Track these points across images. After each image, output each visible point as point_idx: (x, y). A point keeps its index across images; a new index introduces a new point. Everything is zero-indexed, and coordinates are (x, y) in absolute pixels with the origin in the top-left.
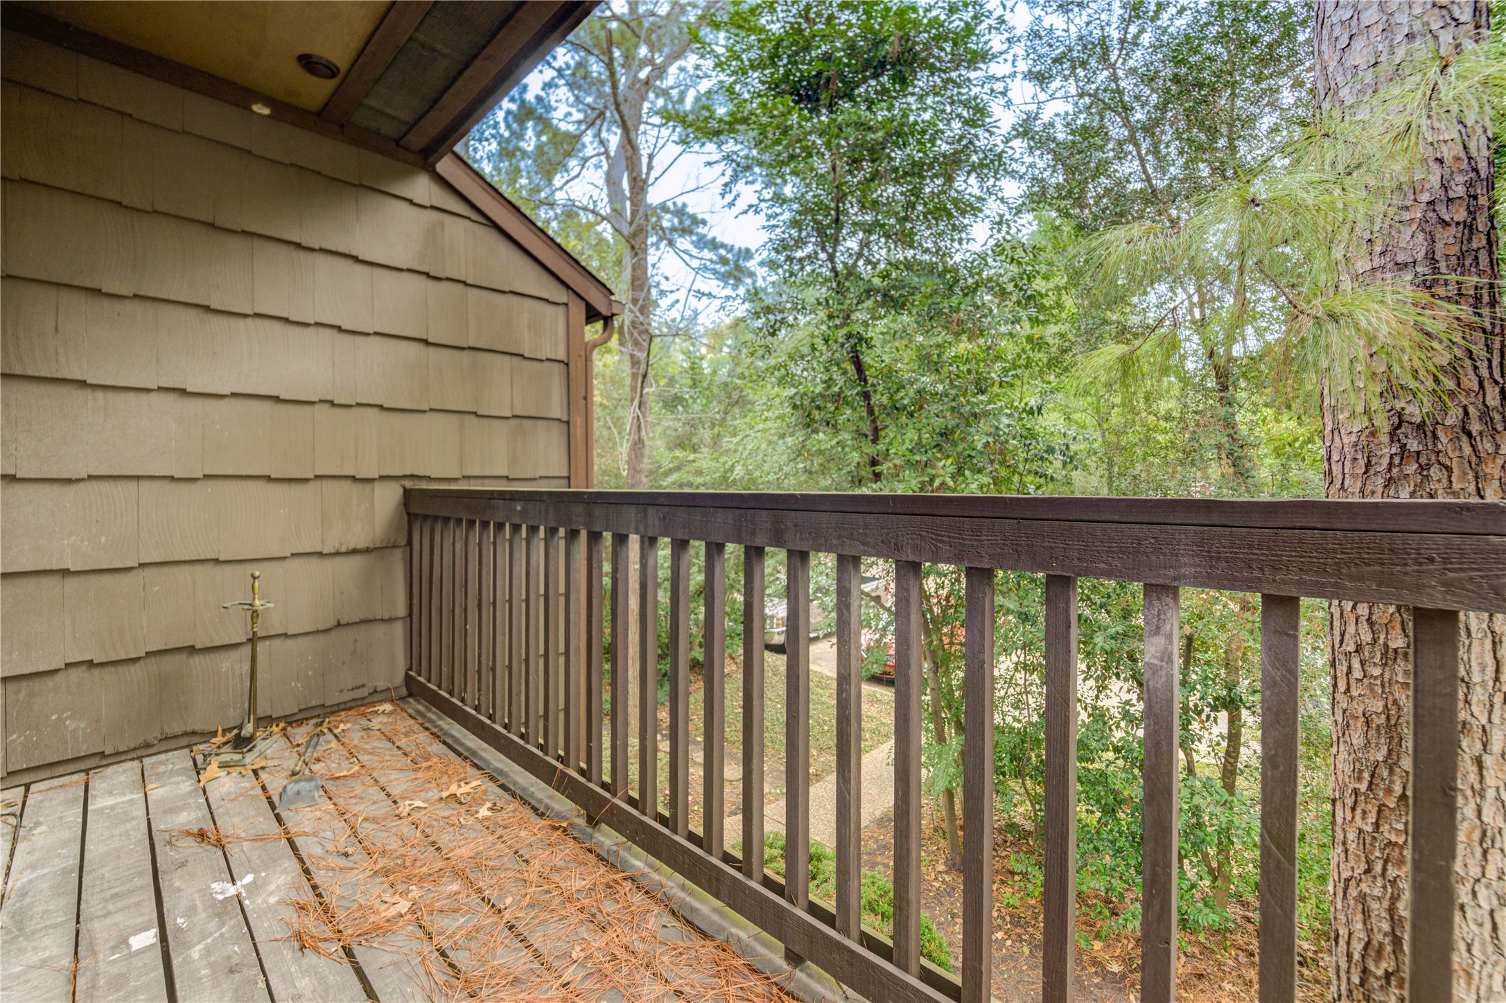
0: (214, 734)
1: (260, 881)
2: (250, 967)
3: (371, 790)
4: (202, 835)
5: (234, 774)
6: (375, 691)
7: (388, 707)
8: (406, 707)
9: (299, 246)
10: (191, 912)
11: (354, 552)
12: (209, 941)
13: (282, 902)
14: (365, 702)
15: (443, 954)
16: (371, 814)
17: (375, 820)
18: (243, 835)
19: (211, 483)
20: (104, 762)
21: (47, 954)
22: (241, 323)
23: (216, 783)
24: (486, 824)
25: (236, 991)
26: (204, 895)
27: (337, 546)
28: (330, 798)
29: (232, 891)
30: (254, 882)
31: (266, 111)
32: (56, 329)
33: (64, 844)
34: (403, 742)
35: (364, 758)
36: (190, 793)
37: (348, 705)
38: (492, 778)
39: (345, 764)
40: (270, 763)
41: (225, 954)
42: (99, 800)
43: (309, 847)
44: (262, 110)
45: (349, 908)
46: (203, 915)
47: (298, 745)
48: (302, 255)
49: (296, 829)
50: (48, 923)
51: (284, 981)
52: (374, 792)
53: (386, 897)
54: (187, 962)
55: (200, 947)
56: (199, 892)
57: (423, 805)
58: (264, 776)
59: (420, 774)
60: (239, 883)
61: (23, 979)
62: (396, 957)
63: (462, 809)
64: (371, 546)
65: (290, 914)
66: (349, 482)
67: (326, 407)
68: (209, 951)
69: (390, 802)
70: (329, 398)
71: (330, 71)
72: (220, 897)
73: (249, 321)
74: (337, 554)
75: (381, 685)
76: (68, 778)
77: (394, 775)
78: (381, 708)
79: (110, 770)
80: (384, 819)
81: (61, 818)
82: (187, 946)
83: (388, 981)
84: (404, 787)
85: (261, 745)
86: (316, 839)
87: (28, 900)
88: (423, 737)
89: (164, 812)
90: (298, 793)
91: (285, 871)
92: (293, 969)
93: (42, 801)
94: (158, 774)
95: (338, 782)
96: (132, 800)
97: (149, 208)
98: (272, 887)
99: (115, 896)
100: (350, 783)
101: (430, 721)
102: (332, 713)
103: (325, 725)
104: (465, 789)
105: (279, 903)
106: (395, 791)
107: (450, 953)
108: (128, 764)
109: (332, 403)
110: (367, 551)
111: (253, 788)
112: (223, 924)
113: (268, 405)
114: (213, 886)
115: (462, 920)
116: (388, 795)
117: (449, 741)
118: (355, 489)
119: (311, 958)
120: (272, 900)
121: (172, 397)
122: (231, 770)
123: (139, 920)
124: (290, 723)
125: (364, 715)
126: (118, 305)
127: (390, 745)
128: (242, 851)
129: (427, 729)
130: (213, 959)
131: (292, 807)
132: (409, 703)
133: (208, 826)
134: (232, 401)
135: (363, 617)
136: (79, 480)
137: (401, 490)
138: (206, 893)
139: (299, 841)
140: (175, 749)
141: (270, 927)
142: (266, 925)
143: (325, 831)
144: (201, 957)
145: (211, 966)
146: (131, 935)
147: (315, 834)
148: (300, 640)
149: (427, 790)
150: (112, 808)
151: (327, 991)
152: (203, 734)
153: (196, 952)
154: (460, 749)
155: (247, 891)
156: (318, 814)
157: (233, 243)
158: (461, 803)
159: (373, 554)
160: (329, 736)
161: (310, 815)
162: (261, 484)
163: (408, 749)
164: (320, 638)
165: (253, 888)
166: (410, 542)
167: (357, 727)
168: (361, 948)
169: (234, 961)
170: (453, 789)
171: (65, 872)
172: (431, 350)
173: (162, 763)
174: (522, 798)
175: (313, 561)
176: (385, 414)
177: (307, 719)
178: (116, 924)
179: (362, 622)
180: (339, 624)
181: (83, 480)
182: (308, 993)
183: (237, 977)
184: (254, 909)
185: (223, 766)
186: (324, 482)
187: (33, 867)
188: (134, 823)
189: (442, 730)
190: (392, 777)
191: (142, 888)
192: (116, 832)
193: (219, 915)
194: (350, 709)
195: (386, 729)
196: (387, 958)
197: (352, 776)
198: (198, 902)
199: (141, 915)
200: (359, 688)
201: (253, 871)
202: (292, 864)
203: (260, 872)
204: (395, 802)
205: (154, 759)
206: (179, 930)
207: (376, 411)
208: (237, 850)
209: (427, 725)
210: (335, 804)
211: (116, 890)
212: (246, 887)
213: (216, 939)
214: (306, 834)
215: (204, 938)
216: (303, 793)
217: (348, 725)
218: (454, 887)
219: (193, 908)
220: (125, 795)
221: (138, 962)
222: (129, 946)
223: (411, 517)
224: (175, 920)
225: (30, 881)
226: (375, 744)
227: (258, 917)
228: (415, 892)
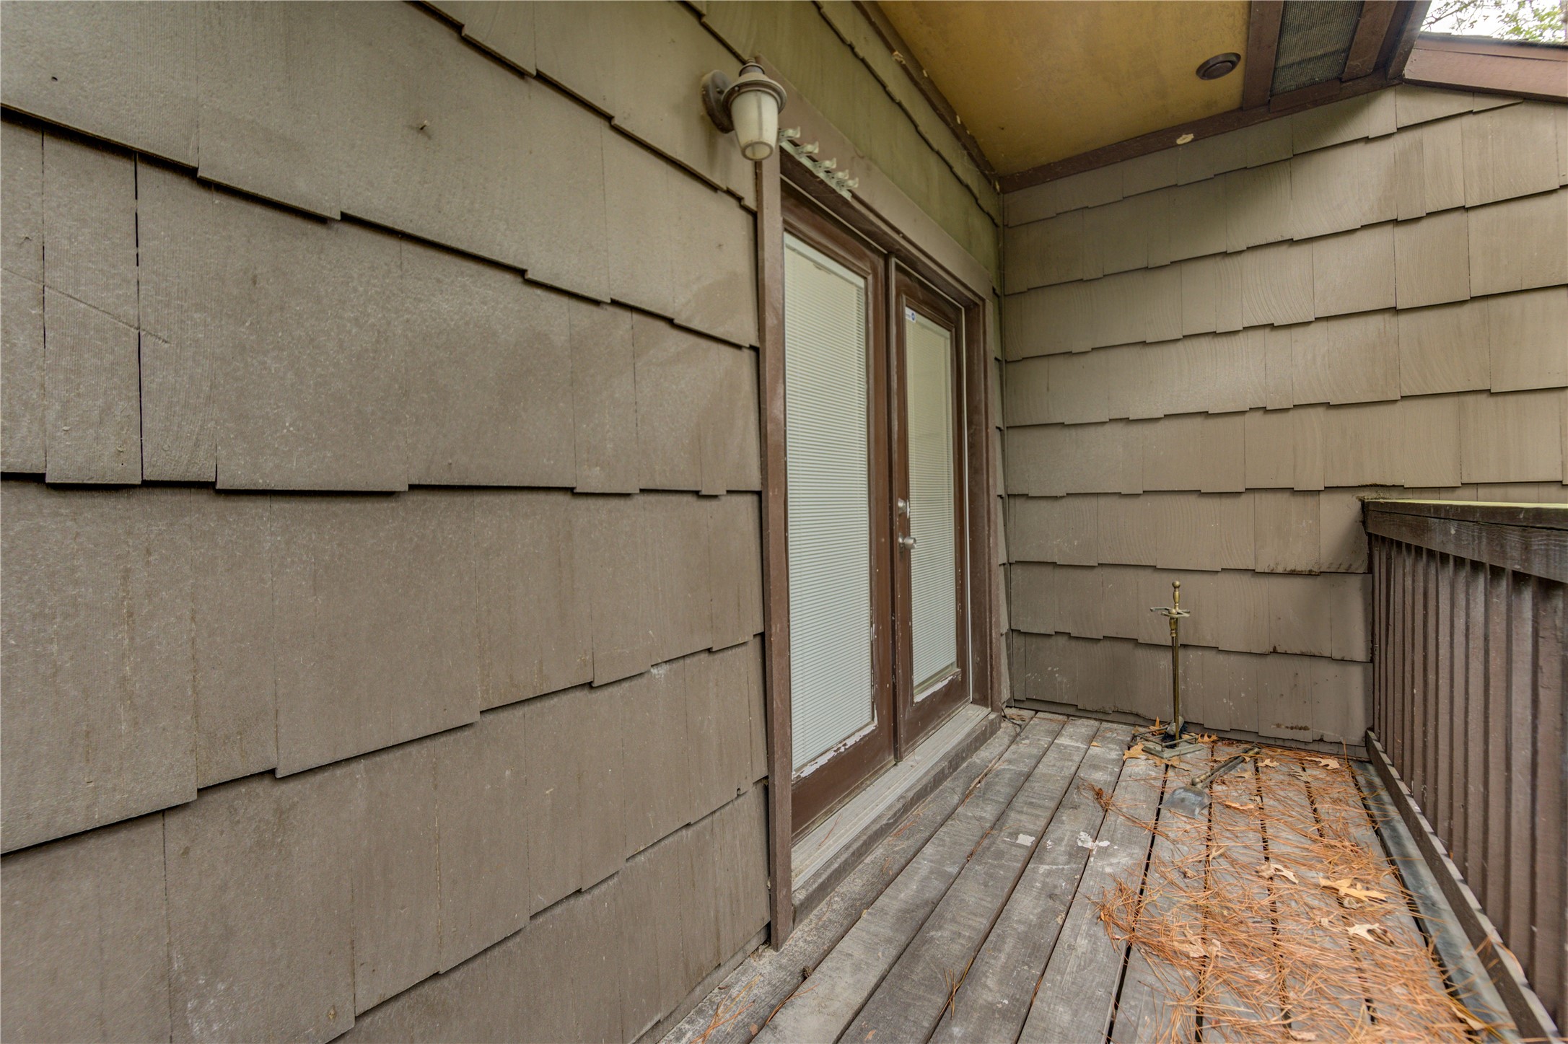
0: (1153, 723)
1: (1110, 851)
2: (1062, 902)
3: (1251, 834)
4: (1099, 794)
5: (1151, 762)
6: (1321, 740)
7: (1333, 764)
8: (1358, 772)
9: (1225, 254)
10: (1058, 841)
11: (1293, 574)
12: (1054, 867)
13: (1113, 877)
14: (1310, 747)
15: (1199, 1021)
16: (1234, 855)
17: (1233, 862)
18: (1124, 810)
19: (1149, 498)
20: (1078, 714)
21: (984, 815)
22: (1172, 349)
23: (1134, 762)
24: (1355, 944)
25: (1043, 911)
26: (1073, 836)
27: (1272, 566)
28: (1210, 821)
29: (1089, 844)
30: (1106, 848)
31: (1190, 137)
32: (1048, 389)
33: (1030, 757)
34: (1324, 807)
35: (1268, 801)
36: (1114, 760)
37: (1288, 744)
38: (1411, 904)
39: (1245, 798)
40: (1183, 766)
41: (1056, 883)
42: (1063, 738)
43: (1163, 850)
44: (1187, 138)
45: (1153, 917)
46: (1063, 849)
47: (1215, 761)
48: (1229, 262)
49: (1163, 830)
50: (996, 798)
51: (1073, 930)
52: (1253, 839)
53: (1189, 932)
54: (1035, 871)
55: (1047, 867)
56: (1072, 831)
57: (1293, 879)
58: (1171, 773)
59: (1314, 847)
60: (1097, 842)
61: (969, 820)
62: (1158, 985)
63: (1338, 911)
64: (1316, 569)
65: (1110, 888)
66: (1286, 496)
67: (1259, 414)
68: (1049, 874)
69: (1262, 856)
70: (1261, 405)
71: (1230, 62)
72: (1080, 844)
73: (1180, 345)
74: (1272, 574)
75: (1330, 735)
76: (1057, 716)
77: (1287, 834)
78: (1324, 762)
79: (1080, 722)
80: (1243, 867)
81: (1039, 740)
82: (1041, 862)
83: (1137, 995)
84: (1289, 850)
85: (1184, 747)
86: (1172, 847)
87: (997, 780)
88: (1356, 813)
89: (1090, 766)
90: (1183, 800)
91: (1131, 855)
92: (1083, 927)
93: (1036, 725)
94: (1104, 737)
95: (1227, 810)
96: (1078, 747)
97: (1101, 275)
98: (1114, 861)
99: (1031, 803)
100: (1238, 818)
101: (1378, 800)
102: (1269, 746)
103: (1251, 753)
104: (1359, 892)
105: (1110, 875)
106: (1274, 848)
107: (1205, 1026)
108: (1092, 722)
109: (1265, 410)
110: (1310, 574)
111: (1155, 779)
112: (1068, 863)
113: (1198, 421)
114: (1082, 833)
115: (1242, 1009)
116: (1265, 848)
117: (1386, 833)
118: (1295, 504)
119: (1099, 930)
120: (1108, 870)
121: (1121, 425)
122: (1150, 756)
123: (1032, 827)
124: (1222, 739)
125: (1301, 761)
126: (1083, 359)
127: (1306, 803)
128: (1116, 821)
129: (1366, 807)
130: (1048, 880)
131: (1172, 810)
132: (1366, 769)
133: (1107, 791)
134: (1167, 423)
135: (1304, 650)
136: (1062, 497)
137: (1359, 504)
138: (1075, 834)
139: (1158, 839)
140: (1125, 724)
141: (1093, 887)
142: (1091, 883)
143: (1183, 844)
144: (1042, 875)
145: (1044, 884)
146: (1022, 832)
147: (1174, 842)
148: (1232, 658)
149: (1311, 867)
150: (1066, 747)
151: (1091, 961)
152: (1145, 719)
153: (1043, 868)
154: (1393, 849)
155: (1098, 851)
156: (1188, 827)
157: (1164, 276)
158: (1341, 904)
159: (1319, 579)
160: (1250, 766)
161: (1181, 825)
162: (1193, 499)
163: (1323, 817)
164: (1254, 662)
165: (1103, 852)
166: (1370, 570)
167: (1285, 769)
168: (1138, 955)
169: (1057, 891)
170: (1343, 886)
171: (1020, 774)
172: (1404, 319)
173: (1111, 730)
174: (1436, 951)
175: (1246, 578)
176: (1333, 413)
177: (1239, 741)
178: (1020, 821)
179: (1302, 655)
180: (1275, 651)
181: (1064, 497)
182: (1080, 951)
183: (1051, 903)
184: (1092, 867)
185: (1145, 750)
186: (1257, 496)
187: (1010, 762)
188: (1070, 763)
189: (1385, 816)
190: (1284, 835)
191: (1046, 808)
192: (1058, 764)
193: (1070, 855)
194: (1290, 749)
195: (1314, 784)
196: (1150, 979)
197: (1243, 812)
198: (1066, 838)
199: (1035, 824)
200: (1301, 729)
201: (1112, 841)
202: (1139, 853)
203: (1115, 844)
204: (1267, 859)
205: (1109, 725)
206: (1045, 848)
207: (1321, 410)
208: (1112, 819)
209: (1370, 803)
210: (1210, 828)
211: (1034, 800)
212: (1100, 848)
213: (1059, 869)
214: (1167, 837)
215: (1052, 863)
216: (1187, 803)
217: (1275, 764)
218: (1261, 976)
219: (1061, 840)
220: (1077, 741)
221: (1014, 851)
222: (1017, 838)
223: (1374, 540)
224: (1047, 840)
225: (1004, 769)
226: (1291, 795)
227: (1091, 874)
228: (1216, 948)
